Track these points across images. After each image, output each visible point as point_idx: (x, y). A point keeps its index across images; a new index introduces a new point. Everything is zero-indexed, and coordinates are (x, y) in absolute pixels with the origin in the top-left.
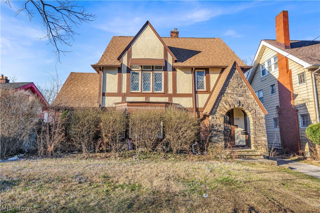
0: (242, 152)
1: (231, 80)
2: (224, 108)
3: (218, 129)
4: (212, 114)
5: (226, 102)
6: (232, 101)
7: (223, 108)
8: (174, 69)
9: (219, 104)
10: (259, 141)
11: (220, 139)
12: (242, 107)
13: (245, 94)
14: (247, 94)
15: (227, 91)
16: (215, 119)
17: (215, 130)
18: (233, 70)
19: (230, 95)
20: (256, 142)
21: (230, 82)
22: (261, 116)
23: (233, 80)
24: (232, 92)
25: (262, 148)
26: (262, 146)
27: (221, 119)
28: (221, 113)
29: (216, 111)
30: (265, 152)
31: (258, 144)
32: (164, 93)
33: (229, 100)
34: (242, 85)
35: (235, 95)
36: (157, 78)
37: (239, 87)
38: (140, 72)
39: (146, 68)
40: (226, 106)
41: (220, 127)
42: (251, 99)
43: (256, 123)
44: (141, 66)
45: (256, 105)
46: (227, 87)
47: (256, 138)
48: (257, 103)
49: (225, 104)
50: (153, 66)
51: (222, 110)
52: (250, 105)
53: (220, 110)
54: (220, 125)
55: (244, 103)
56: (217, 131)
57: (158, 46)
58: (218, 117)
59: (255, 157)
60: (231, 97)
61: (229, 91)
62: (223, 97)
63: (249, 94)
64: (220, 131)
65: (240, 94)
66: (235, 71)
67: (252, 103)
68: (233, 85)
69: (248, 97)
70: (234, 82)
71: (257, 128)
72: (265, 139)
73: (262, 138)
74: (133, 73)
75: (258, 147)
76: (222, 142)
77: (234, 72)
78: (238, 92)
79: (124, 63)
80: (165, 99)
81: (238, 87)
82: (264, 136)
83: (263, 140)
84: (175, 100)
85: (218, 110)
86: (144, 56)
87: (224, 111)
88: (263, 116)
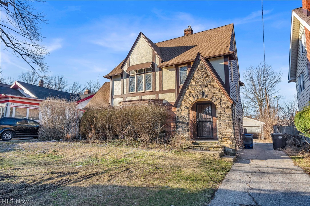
0: (206, 144)
1: (195, 72)
2: (189, 100)
3: (182, 121)
4: (178, 107)
5: (191, 94)
6: (196, 93)
7: (187, 100)
8: (160, 69)
9: (183, 97)
10: (224, 132)
11: (184, 130)
12: (205, 98)
13: (209, 84)
14: (212, 84)
15: (191, 84)
16: (180, 111)
17: (180, 122)
18: (198, 62)
19: (194, 87)
20: (221, 133)
21: (194, 75)
22: (227, 105)
23: (197, 72)
24: (197, 83)
25: (228, 141)
26: (226, 138)
27: (185, 111)
28: (186, 105)
29: (181, 104)
30: (231, 144)
31: (223, 136)
32: (152, 91)
33: (193, 91)
34: (206, 75)
35: (199, 87)
36: (147, 79)
37: (204, 78)
38: (136, 76)
39: (140, 72)
40: (190, 98)
41: (184, 119)
42: (217, 88)
43: (221, 113)
44: (136, 71)
45: (222, 94)
46: (191, 80)
47: (220, 130)
48: (222, 93)
49: (189, 96)
50: (144, 69)
51: (186, 102)
52: (214, 95)
53: (185, 103)
54: (185, 117)
55: (208, 94)
56: (182, 123)
57: (149, 51)
58: (183, 109)
59: (212, 148)
60: (194, 89)
61: (194, 83)
62: (187, 89)
63: (214, 84)
64: (184, 123)
65: (204, 85)
66: (200, 62)
67: (216, 93)
68: (198, 76)
69: (213, 87)
70: (198, 74)
71: (222, 119)
72: (231, 130)
73: (227, 129)
74: (131, 78)
75: (222, 138)
76: (186, 133)
77: (199, 64)
78: (203, 83)
79: (125, 71)
80: (153, 97)
81: (202, 78)
82: (230, 127)
83: (229, 132)
84: (161, 96)
85: (183, 102)
86: (138, 62)
87: (188, 103)
88: (229, 105)
